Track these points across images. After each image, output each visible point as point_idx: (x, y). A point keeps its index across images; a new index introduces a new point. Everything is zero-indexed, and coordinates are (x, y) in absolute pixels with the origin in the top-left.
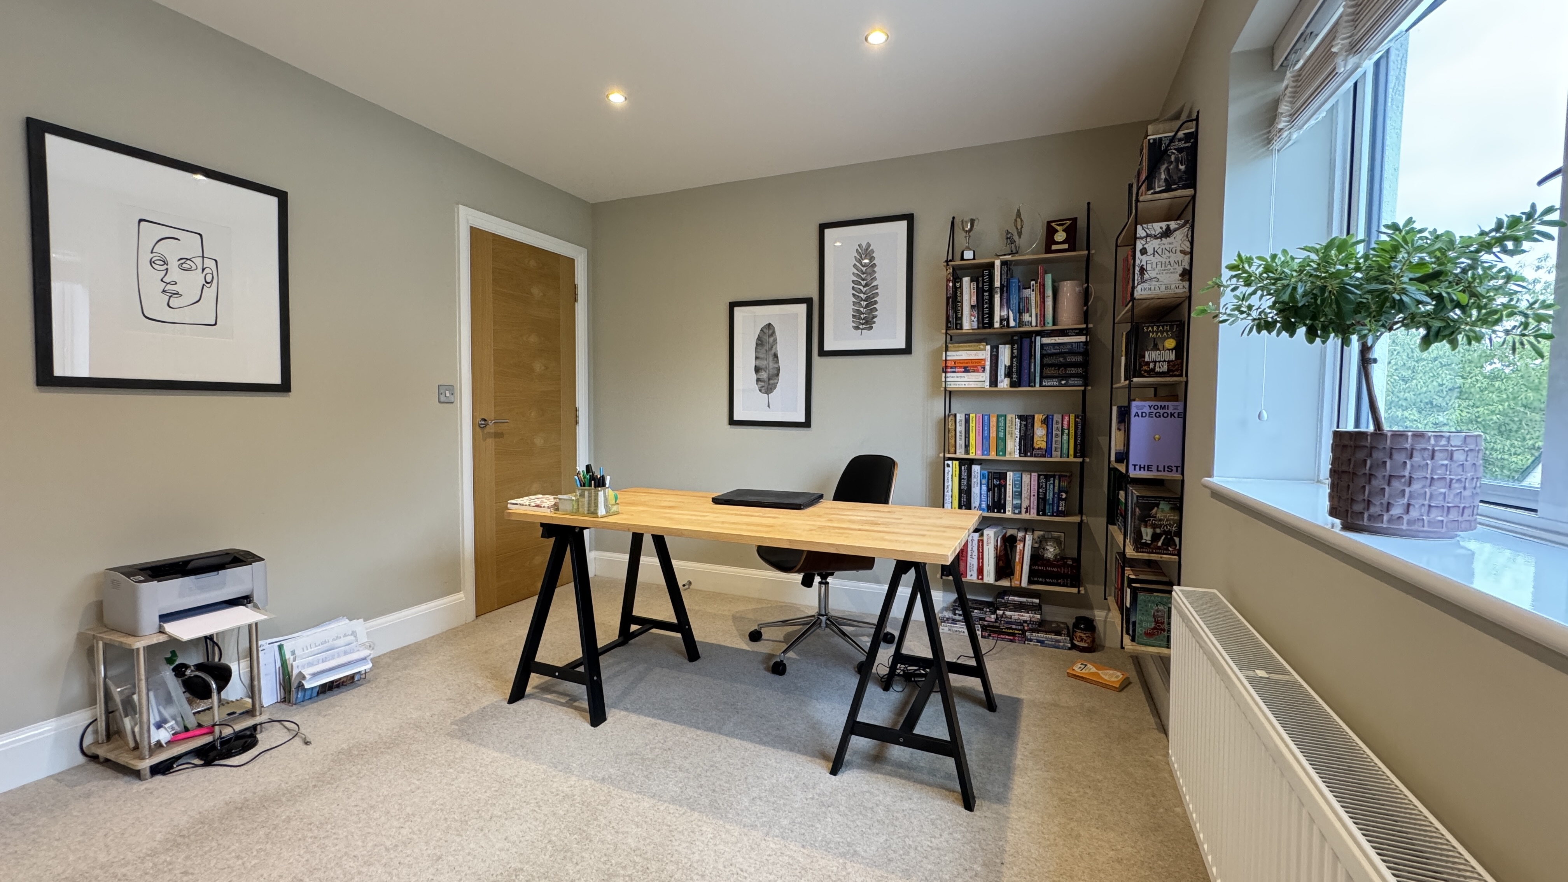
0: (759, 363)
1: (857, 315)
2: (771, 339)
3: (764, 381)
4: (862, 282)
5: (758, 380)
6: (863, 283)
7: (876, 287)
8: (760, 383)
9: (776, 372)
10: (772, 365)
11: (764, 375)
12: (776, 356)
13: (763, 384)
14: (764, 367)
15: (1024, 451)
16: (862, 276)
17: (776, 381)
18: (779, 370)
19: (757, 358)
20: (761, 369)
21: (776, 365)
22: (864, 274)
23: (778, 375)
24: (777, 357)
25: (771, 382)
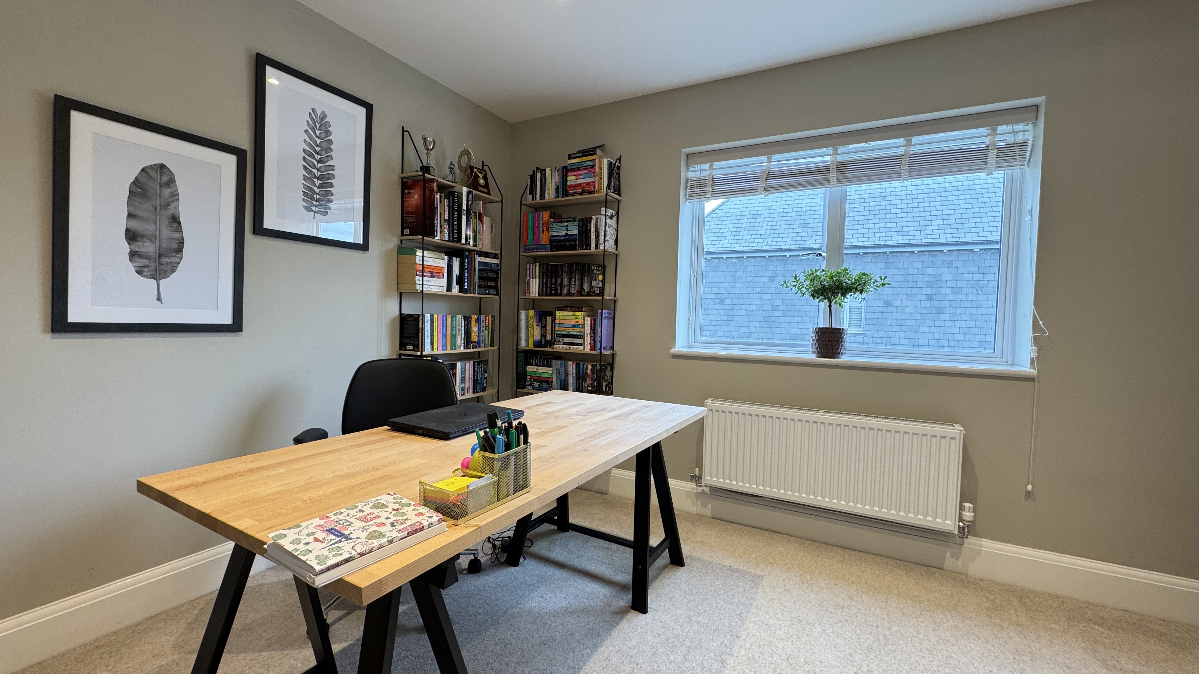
0: (135, 225)
1: (308, 194)
2: (166, 192)
3: (148, 258)
4: (316, 156)
5: (133, 255)
6: (318, 157)
7: (332, 168)
8: (138, 259)
9: (175, 246)
10: (166, 232)
11: (148, 247)
12: (175, 220)
13: (145, 262)
14: (147, 233)
15: (467, 345)
16: (316, 148)
17: (176, 260)
18: (182, 243)
19: (130, 216)
20: (143, 236)
21: (177, 235)
22: (318, 146)
23: (180, 250)
24: (179, 223)
25: (165, 260)
